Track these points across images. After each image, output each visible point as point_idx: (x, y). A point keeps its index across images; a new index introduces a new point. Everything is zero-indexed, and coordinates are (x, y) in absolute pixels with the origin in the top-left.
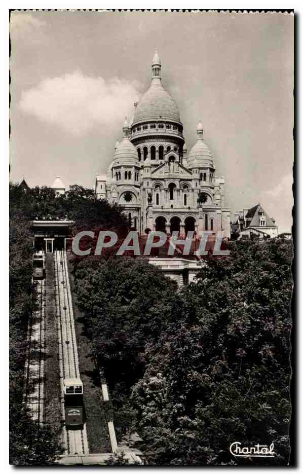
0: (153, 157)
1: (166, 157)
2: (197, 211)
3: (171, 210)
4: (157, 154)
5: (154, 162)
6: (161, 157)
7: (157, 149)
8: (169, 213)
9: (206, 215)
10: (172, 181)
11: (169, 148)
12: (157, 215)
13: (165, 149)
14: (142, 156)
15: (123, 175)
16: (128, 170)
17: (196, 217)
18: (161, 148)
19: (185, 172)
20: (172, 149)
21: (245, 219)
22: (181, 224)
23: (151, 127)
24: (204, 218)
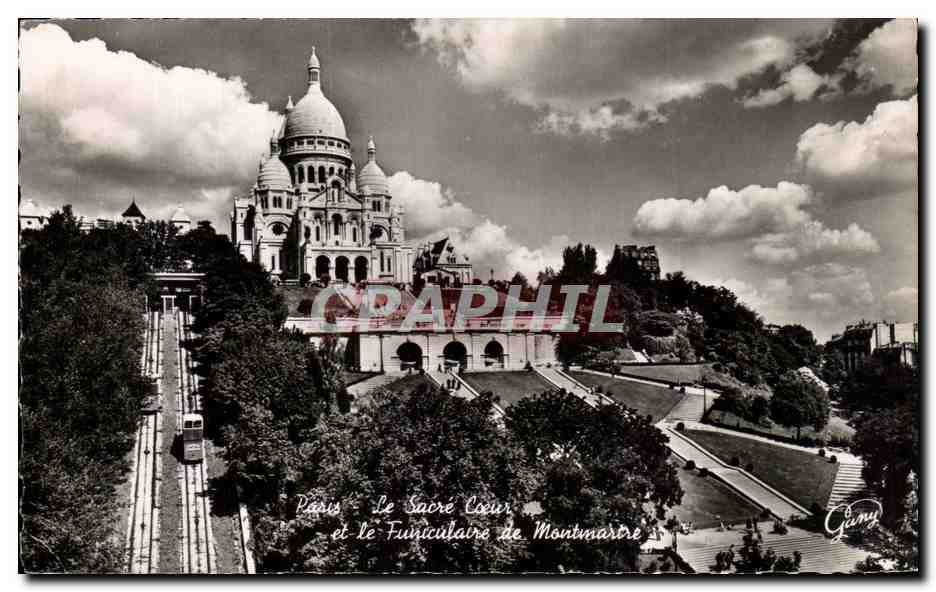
0: (311, 180)
1: (330, 181)
2: (369, 249)
3: (335, 248)
4: (317, 176)
5: (312, 186)
6: (322, 179)
7: (316, 170)
8: (333, 251)
9: (382, 254)
10: (336, 211)
11: (332, 169)
12: (317, 254)
13: (327, 170)
14: (297, 178)
15: (271, 202)
16: (278, 195)
17: (368, 257)
18: (322, 169)
19: (353, 200)
20: (336, 171)
21: (432, 256)
22: (349, 266)
23: (309, 143)
24: (379, 259)
